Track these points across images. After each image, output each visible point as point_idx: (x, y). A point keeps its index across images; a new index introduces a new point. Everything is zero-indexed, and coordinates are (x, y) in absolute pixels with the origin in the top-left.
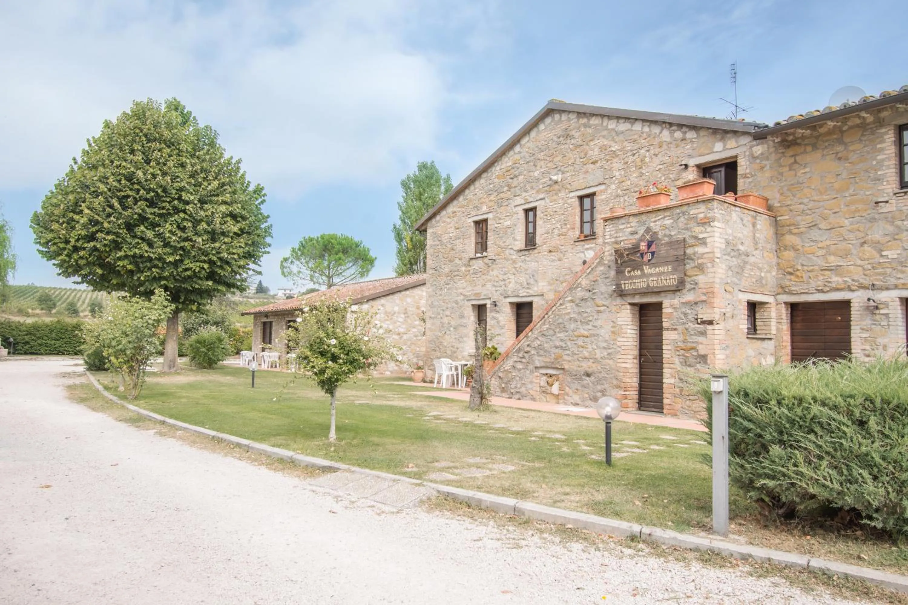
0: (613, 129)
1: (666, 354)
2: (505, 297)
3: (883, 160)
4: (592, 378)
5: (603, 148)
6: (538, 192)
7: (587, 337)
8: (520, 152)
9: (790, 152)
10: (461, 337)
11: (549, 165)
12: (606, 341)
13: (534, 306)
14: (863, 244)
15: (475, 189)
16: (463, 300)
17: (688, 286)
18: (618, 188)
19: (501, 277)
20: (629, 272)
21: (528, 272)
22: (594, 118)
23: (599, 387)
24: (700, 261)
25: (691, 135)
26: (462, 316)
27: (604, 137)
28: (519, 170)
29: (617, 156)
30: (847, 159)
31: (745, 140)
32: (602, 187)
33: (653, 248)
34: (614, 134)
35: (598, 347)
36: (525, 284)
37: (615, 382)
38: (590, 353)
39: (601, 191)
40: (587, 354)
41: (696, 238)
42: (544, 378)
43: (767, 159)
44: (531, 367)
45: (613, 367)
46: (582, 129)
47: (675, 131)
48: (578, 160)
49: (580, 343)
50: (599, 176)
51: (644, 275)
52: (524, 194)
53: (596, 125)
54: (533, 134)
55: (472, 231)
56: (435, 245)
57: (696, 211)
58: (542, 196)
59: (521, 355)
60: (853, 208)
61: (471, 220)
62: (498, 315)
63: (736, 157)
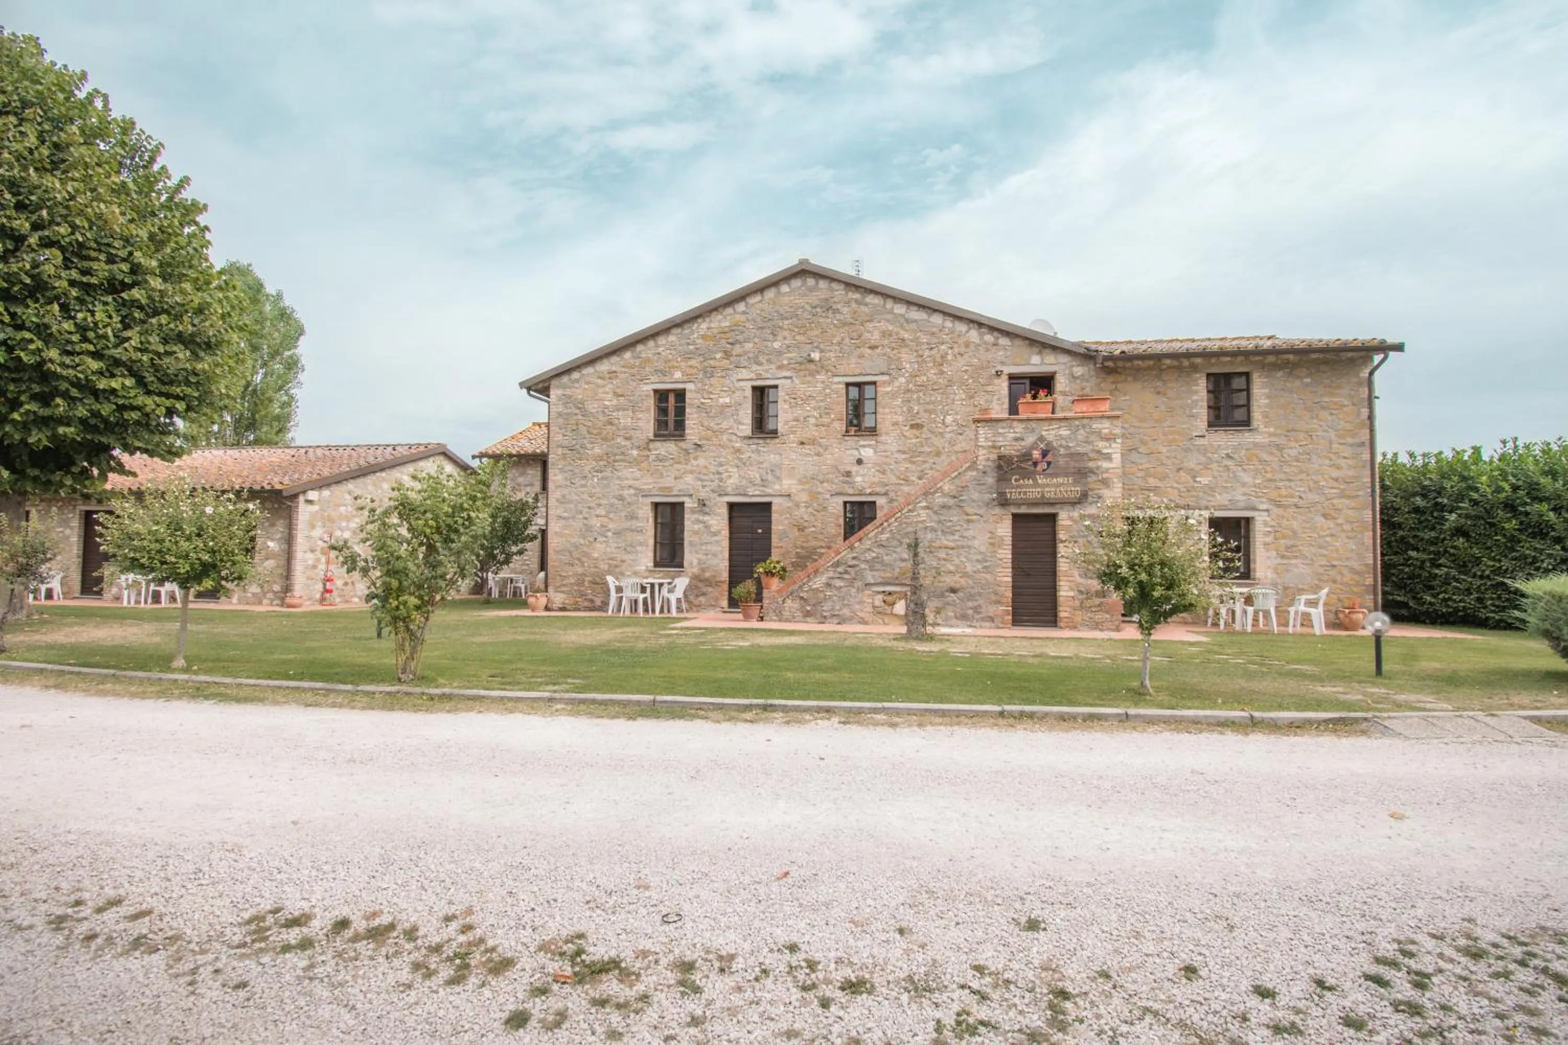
0: (902, 316)
1: (1063, 565)
2: (720, 495)
3: (1197, 401)
4: (960, 594)
5: (884, 334)
6: (780, 367)
7: (952, 549)
8: (744, 313)
9: (1111, 379)
10: (631, 546)
11: (798, 338)
12: (981, 553)
13: (774, 508)
14: (1179, 470)
15: (657, 346)
16: (635, 495)
17: (1090, 499)
18: (908, 382)
19: (713, 469)
20: (1016, 480)
21: (764, 466)
22: (871, 296)
23: (970, 604)
24: (1105, 476)
25: (1004, 341)
26: (632, 517)
27: (888, 321)
28: (745, 335)
29: (907, 346)
30: (1165, 394)
31: (1064, 359)
32: (886, 378)
33: (1049, 458)
34: (902, 321)
35: (969, 560)
36: (758, 481)
37: (993, 598)
38: (957, 566)
39: (885, 382)
40: (952, 568)
41: (1099, 452)
42: (880, 597)
43: (1087, 381)
44: (859, 584)
45: (992, 581)
46: (854, 305)
47: (985, 334)
48: (847, 341)
49: (942, 555)
50: (881, 364)
51: (1036, 485)
52: (755, 367)
53: (875, 305)
54: (770, 294)
55: (651, 402)
56: (568, 414)
57: (1100, 426)
58: (788, 374)
59: (840, 569)
60: (1171, 437)
61: (648, 388)
62: (706, 518)
63: (1055, 373)
